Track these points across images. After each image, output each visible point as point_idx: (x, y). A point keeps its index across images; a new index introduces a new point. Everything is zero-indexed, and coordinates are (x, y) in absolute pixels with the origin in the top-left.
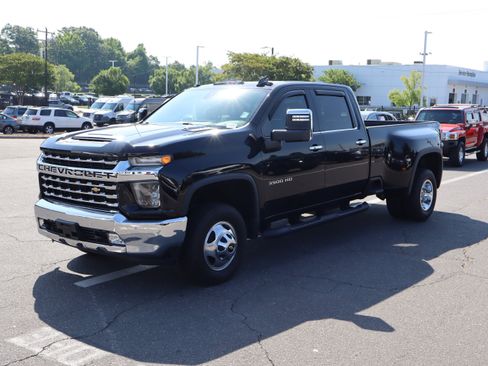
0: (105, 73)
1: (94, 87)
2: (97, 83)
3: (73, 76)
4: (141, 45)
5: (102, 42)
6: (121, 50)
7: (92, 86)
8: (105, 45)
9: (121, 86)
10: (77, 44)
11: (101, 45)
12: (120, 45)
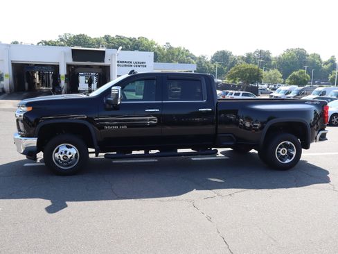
0: (295, 73)
1: (289, 81)
2: (291, 79)
3: (281, 75)
4: (333, 56)
5: (308, 56)
6: (320, 60)
7: (288, 81)
8: (310, 57)
9: (304, 80)
10: (293, 58)
11: (307, 58)
12: (319, 57)
